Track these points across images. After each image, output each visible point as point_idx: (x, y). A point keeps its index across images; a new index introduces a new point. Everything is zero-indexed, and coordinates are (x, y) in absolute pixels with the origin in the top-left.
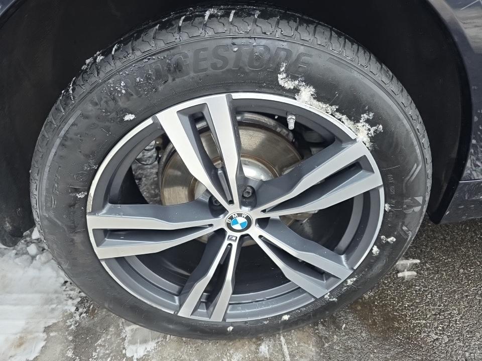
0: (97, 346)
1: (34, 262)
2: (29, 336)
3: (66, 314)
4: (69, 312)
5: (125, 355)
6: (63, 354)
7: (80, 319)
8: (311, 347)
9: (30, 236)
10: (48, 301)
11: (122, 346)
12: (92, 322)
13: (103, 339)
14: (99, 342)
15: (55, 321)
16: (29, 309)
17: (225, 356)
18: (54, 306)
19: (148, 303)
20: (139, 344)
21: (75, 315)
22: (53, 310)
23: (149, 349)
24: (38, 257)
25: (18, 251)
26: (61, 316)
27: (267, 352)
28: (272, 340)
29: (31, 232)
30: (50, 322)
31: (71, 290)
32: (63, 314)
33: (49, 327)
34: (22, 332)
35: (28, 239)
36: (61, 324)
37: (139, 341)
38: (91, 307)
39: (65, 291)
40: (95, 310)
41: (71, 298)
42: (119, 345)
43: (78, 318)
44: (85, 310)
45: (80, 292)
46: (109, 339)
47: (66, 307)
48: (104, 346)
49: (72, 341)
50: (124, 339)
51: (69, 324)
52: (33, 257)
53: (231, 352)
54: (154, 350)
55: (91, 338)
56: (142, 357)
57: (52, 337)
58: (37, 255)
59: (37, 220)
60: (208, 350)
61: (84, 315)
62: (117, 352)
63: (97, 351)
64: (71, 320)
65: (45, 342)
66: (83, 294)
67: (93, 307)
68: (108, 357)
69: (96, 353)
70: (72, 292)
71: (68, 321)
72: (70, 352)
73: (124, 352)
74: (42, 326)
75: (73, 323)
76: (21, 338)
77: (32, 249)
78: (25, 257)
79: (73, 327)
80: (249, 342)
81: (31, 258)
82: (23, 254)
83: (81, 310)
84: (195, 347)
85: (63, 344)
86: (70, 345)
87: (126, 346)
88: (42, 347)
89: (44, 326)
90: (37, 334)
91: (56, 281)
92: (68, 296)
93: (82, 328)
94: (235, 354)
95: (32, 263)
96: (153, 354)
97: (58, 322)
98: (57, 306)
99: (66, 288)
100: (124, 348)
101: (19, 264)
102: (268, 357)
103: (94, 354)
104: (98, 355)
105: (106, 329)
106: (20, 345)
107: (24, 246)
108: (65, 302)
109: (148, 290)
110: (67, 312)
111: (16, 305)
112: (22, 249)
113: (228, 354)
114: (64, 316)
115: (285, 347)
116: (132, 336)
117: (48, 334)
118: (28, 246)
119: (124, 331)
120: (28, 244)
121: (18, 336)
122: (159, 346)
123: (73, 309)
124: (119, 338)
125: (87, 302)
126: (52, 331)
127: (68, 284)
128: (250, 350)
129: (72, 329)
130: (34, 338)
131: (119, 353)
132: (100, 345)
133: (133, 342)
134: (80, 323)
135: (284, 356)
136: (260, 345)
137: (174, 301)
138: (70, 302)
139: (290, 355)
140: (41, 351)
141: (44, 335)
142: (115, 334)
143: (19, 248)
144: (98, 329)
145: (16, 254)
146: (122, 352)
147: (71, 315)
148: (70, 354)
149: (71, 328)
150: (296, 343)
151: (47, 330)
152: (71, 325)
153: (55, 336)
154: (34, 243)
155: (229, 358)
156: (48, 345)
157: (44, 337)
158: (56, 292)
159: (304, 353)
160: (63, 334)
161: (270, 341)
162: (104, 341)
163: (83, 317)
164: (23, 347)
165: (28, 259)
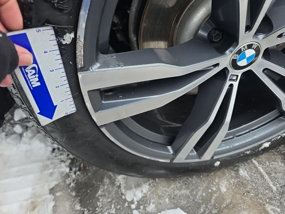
0: (98, 197)
1: (23, 139)
2: (39, 200)
3: (63, 175)
4: (65, 173)
5: (125, 200)
6: (73, 209)
7: (76, 176)
8: (280, 164)
9: (12, 119)
10: (46, 167)
11: (120, 193)
12: (86, 177)
13: (102, 190)
14: (99, 193)
15: (56, 183)
16: (31, 177)
17: (212, 185)
18: (51, 171)
19: (148, 158)
20: (134, 189)
21: (71, 174)
22: (51, 174)
23: (145, 191)
24: (25, 134)
25: (7, 132)
26: (60, 178)
27: (247, 175)
28: (246, 164)
29: (13, 115)
30: (53, 185)
31: (61, 155)
32: (61, 175)
33: (53, 188)
34: (32, 198)
35: (12, 122)
36: (62, 184)
37: (133, 186)
38: (82, 165)
39: (55, 156)
40: (86, 167)
41: (62, 161)
42: (117, 192)
43: (74, 176)
44: (77, 168)
45: (68, 155)
46: (107, 189)
47: (62, 170)
48: (105, 195)
49: (76, 196)
50: (119, 187)
51: (68, 182)
52: (21, 135)
53: (217, 181)
54: (150, 191)
55: (91, 191)
56: (141, 199)
57: (58, 196)
58: (23, 133)
59: (14, 91)
60: (194, 182)
61: (78, 173)
62: (118, 198)
63: (101, 200)
64: (69, 179)
65: (54, 202)
66: (71, 156)
67: (83, 165)
68: (112, 204)
69: (100, 202)
70: (62, 157)
71: (67, 180)
72: (77, 206)
73: (123, 197)
74: (47, 189)
75: (72, 181)
76: (33, 203)
77: (18, 129)
78: (14, 136)
79: (72, 184)
80: (228, 170)
81: (19, 136)
82: (12, 134)
83: (74, 169)
84: (183, 182)
85: (70, 200)
86: (76, 200)
87: (123, 191)
88: (53, 207)
89: (49, 189)
90: (44, 197)
91: (46, 150)
92: (60, 160)
93: (81, 183)
94: (221, 182)
95: (21, 139)
96: (150, 195)
97: (59, 183)
98: (54, 169)
99: (56, 154)
100: (122, 194)
101: (11, 142)
102: (250, 179)
103: (99, 204)
104: (102, 204)
105: (102, 181)
106: (34, 208)
107: (10, 128)
108: (59, 165)
109: (146, 146)
110: (63, 173)
111: (19, 176)
112: (9, 130)
113: (214, 183)
114: (62, 177)
115: (260, 168)
116: (126, 183)
117: (54, 194)
118: (13, 127)
119: (117, 180)
120: (13, 125)
121: (30, 201)
122: (152, 187)
123: (68, 170)
124: (115, 187)
125: (77, 161)
126: (57, 192)
127: (56, 151)
128: (232, 176)
129: (73, 187)
130: (44, 201)
131: (120, 199)
132: (101, 196)
133: (128, 188)
134: (77, 180)
135: (262, 176)
136: (237, 171)
137: (169, 151)
138: (63, 164)
139: (267, 173)
140: (53, 210)
141: (51, 197)
142: (110, 183)
143: (7, 130)
144: (94, 182)
145: (6, 135)
146: (121, 198)
147: (68, 176)
148: (78, 207)
149: (71, 186)
150: (267, 163)
151: (52, 191)
152: (70, 184)
153: (61, 195)
154: (17, 124)
155: (217, 186)
156: (58, 204)
157: (51, 198)
158: (49, 159)
159: (277, 170)
160: (66, 192)
161: (245, 165)
162: (103, 191)
163: (78, 175)
164: (37, 210)
165: (17, 137)
